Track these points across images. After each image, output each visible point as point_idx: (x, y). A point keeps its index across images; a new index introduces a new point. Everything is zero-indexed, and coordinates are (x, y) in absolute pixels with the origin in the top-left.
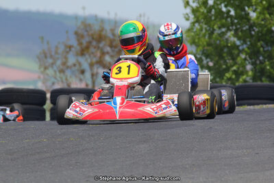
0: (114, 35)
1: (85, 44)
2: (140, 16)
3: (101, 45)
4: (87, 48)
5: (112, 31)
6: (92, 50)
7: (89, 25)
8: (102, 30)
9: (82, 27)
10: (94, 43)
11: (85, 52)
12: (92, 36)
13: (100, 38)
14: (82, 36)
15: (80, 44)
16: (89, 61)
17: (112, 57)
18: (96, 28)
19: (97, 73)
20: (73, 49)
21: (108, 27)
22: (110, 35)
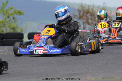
0: (93, 11)
1: (81, 14)
2: (104, 3)
3: (88, 15)
4: (82, 16)
5: (92, 9)
6: (84, 17)
7: (84, 7)
8: (89, 9)
9: (81, 8)
10: (85, 14)
11: (81, 18)
12: (84, 11)
13: (88, 12)
14: (80, 11)
15: (80, 14)
16: (83, 22)
18: (87, 8)
19: (86, 27)
20: (76, 17)
22: (91, 11)
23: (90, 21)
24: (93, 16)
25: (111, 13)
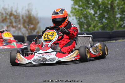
0: (17, 13)
2: (29, 4)
3: (12, 17)
5: (16, 11)
7: (6, 9)
8: (12, 11)
9: (3, 10)
12: (7, 14)
13: (11, 14)
17: (16, 22)
18: (10, 10)
21: (14, 10)
22: (15, 14)
23: (14, 24)
24: (18, 18)
25: (37, 14)
